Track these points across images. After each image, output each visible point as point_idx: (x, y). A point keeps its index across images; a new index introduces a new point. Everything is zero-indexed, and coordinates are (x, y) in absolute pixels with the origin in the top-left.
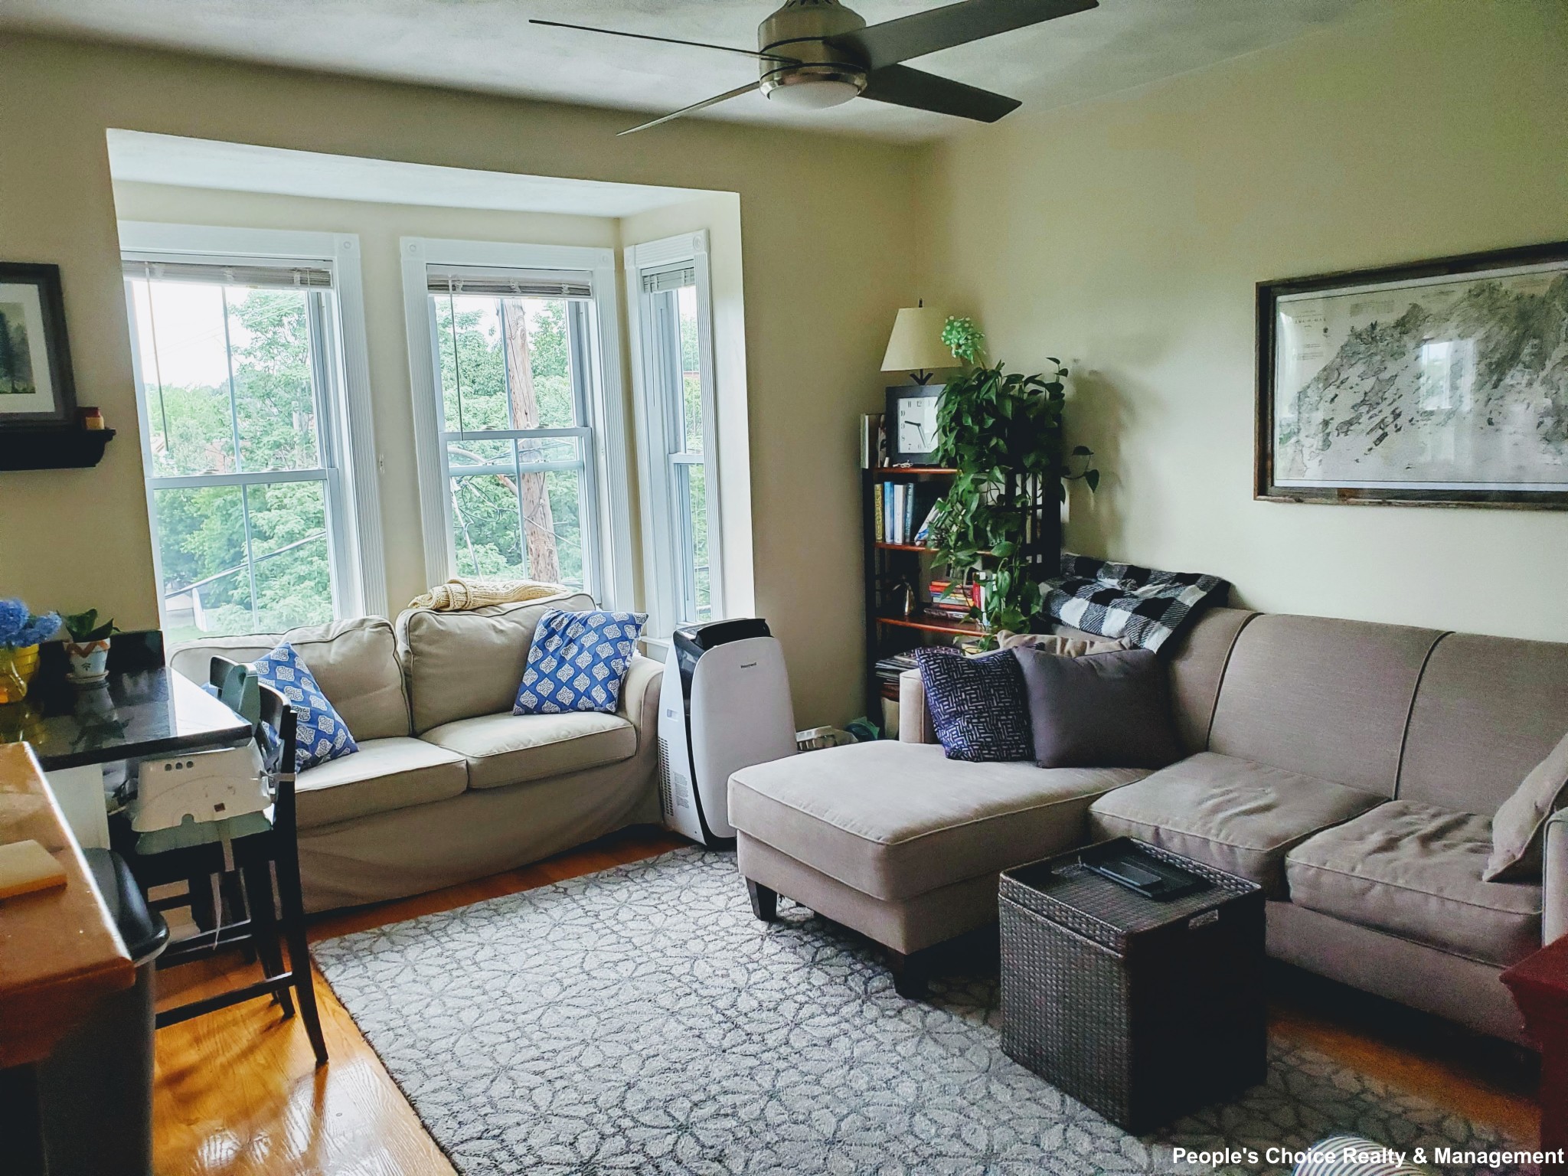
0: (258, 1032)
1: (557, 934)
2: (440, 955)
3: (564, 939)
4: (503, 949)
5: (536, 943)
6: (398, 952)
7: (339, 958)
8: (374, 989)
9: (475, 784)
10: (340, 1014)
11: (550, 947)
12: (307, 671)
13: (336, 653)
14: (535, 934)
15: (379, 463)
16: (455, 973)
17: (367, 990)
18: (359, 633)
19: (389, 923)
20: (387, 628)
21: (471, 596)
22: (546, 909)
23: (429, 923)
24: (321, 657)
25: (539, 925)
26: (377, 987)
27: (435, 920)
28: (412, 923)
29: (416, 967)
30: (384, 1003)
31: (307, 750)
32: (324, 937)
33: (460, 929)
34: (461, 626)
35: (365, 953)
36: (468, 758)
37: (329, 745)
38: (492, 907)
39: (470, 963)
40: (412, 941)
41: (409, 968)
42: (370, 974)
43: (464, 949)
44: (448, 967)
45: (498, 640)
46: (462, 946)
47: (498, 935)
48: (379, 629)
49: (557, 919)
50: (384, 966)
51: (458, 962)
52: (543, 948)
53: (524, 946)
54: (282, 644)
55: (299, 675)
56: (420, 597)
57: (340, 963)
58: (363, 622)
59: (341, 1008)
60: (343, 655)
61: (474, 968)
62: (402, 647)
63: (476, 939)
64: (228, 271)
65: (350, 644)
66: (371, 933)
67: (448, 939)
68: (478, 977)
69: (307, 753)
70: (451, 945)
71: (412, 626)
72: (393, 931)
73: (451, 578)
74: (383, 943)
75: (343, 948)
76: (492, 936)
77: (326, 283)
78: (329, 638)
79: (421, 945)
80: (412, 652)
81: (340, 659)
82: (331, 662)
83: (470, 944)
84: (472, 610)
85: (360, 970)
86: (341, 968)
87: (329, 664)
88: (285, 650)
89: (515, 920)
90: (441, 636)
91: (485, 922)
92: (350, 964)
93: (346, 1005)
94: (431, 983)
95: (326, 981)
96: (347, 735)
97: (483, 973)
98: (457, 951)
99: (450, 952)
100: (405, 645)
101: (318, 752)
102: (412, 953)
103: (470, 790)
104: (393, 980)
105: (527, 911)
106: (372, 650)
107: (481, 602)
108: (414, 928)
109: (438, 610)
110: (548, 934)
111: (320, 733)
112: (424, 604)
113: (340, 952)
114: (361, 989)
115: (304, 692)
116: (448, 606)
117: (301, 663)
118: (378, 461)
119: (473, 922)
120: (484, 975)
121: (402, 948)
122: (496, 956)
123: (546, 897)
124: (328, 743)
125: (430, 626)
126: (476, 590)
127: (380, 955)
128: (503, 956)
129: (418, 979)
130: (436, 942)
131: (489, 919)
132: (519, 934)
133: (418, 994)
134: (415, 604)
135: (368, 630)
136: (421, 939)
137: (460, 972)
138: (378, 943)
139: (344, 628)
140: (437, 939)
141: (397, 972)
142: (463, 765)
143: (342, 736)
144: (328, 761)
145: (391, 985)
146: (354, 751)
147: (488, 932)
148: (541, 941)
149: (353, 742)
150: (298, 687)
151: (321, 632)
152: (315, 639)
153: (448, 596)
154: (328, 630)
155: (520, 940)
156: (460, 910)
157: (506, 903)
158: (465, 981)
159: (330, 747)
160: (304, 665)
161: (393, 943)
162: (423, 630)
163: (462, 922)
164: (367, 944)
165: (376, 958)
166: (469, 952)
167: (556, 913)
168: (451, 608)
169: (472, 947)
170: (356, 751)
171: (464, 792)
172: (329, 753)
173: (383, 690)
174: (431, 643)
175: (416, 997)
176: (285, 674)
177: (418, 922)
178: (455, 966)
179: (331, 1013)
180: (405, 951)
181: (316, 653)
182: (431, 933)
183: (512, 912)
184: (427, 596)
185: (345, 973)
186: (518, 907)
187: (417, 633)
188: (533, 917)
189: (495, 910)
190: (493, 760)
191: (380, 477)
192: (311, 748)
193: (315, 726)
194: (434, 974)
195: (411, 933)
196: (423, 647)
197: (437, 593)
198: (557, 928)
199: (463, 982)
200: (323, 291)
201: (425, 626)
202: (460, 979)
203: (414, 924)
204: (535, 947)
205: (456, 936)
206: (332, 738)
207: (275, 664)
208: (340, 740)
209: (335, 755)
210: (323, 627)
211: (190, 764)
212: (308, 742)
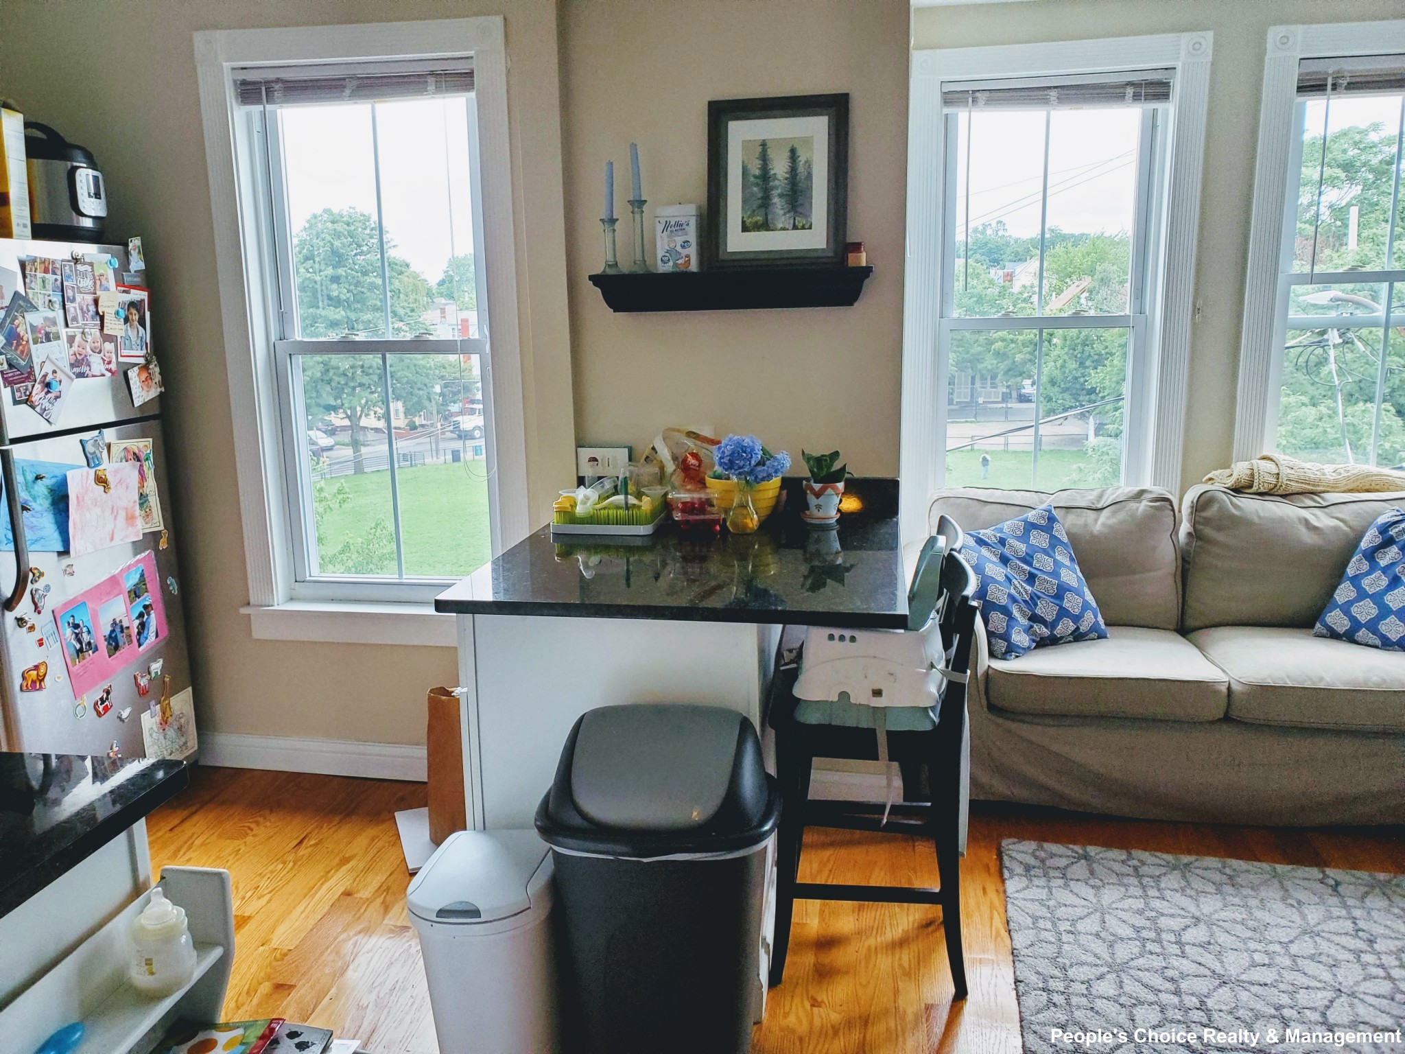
0: (916, 925)
1: (1303, 947)
2: (1140, 912)
3: (1311, 958)
4: (1222, 938)
5: (1272, 948)
6: (1093, 887)
7: (1028, 868)
8: (1049, 925)
9: (1234, 714)
10: (1002, 939)
11: (1287, 962)
12: (1065, 540)
13: (1103, 525)
14: (1272, 934)
15: (1196, 310)
16: (1149, 946)
17: (1041, 924)
18: (1133, 505)
19: (1095, 845)
20: (1167, 504)
21: (1283, 479)
22: (1299, 902)
23: (1143, 863)
24: (1086, 525)
25: (1283, 922)
26: (1054, 924)
27: (1151, 861)
28: (1121, 855)
29: (1107, 917)
30: (1051, 950)
31: (1046, 627)
32: (1022, 837)
33: (1176, 886)
34: (1262, 514)
35: (1057, 874)
36: (1232, 681)
37: (1072, 627)
38: (1228, 871)
39: (1173, 939)
40: (1114, 879)
41: (1098, 914)
42: (1051, 903)
43: (1172, 916)
44: (1145, 934)
45: (1308, 538)
46: (1172, 911)
47: (1223, 915)
48: (1158, 504)
49: (1312, 923)
50: (1071, 899)
51: (1159, 931)
52: (1278, 960)
53: (1252, 945)
54: (1044, 506)
55: (1055, 542)
56: (1218, 472)
57: (1026, 876)
58: (1142, 492)
59: (1007, 934)
60: (1111, 527)
61: (1175, 949)
62: (1185, 528)
63: (1192, 909)
64: (1054, 93)
65: (1122, 515)
66: (1073, 851)
67: (1157, 894)
68: (1176, 964)
69: (1045, 630)
70: (1157, 904)
71: (1202, 504)
72: (1098, 857)
73: (1265, 453)
74: (1080, 869)
75: (1036, 857)
76: (1216, 911)
77: (1165, 96)
78: (1099, 506)
79: (1123, 889)
80: (1196, 535)
81: (1106, 531)
82: (1095, 532)
83: (1182, 913)
84: (1281, 496)
85: (1043, 894)
86: (1025, 882)
87: (1092, 535)
88: (1044, 513)
89: (1253, 902)
90: (1234, 522)
91: (1211, 889)
92: (1036, 882)
93: (1012, 933)
94: (1116, 946)
95: (1005, 892)
96: (1096, 617)
97: (1184, 961)
98: (1163, 915)
99: (1154, 914)
100: (1189, 525)
101: (1059, 630)
102: (1110, 895)
103: (1227, 719)
104: (1074, 922)
105: (1271, 893)
106: (1146, 525)
107: (1295, 487)
108: (1123, 862)
109: (1238, 490)
110: (1291, 942)
111: (1063, 613)
112: (1220, 480)
113: (1032, 861)
114: (1036, 919)
115: (1055, 561)
116: (1251, 486)
117: (1060, 532)
118: (1194, 306)
119: (1197, 883)
120: (1186, 966)
121: (1100, 884)
122: (1209, 943)
123: (1306, 883)
124: (1071, 624)
125: (1222, 509)
126: (1292, 472)
127: (1072, 883)
128: (1218, 948)
129: (1103, 934)
130: (1140, 892)
131: (1219, 888)
132: (1251, 924)
133: (1095, 955)
134: (1210, 479)
135: (1145, 503)
136: (1125, 881)
137: (1155, 948)
138: (1074, 867)
139: (1117, 496)
140: (1144, 887)
141: (1082, 915)
142: (1224, 689)
143: (1088, 620)
144: (1070, 642)
145: (1069, 928)
146: (1102, 636)
147: (1209, 905)
148: (1277, 948)
149: (1103, 627)
150: (1050, 556)
151: (1091, 498)
152: (1083, 504)
153: (1252, 475)
154: (1100, 497)
155: (1250, 934)
156: (1186, 859)
157: (1248, 871)
158: (1158, 963)
159: (1073, 629)
160: (1064, 532)
161: (1092, 873)
162: (1210, 513)
163: (1184, 877)
164: (1063, 862)
165: (1066, 886)
166: (1176, 924)
167: (1314, 914)
168: (1254, 489)
169: (1184, 917)
170: (1105, 637)
171: (1219, 720)
172: (1071, 634)
173: (1153, 574)
174: (1219, 529)
175: (1091, 959)
176: (1039, 539)
177: (1130, 856)
178: (1152, 935)
179: (994, 933)
180: (1102, 890)
181: (1081, 521)
182: (1139, 877)
183: (1252, 888)
184: (1227, 472)
185: (1026, 892)
186: (1261, 884)
187: (1204, 514)
188: (1278, 906)
189: (1230, 878)
190: (1265, 692)
191: (1194, 325)
192: (1052, 626)
193: (1058, 602)
194: (1124, 935)
195: (1117, 867)
196: (1208, 531)
197: (1240, 470)
198: (1306, 938)
199: (1155, 964)
200: (1159, 106)
201: (1215, 507)
202: (1154, 957)
203: (1124, 857)
204: (1266, 953)
205: (1168, 893)
206: (1076, 619)
207: (1030, 526)
208: (1085, 623)
209: (1078, 637)
210: (1095, 493)
211: (853, 639)
212: (1049, 618)
